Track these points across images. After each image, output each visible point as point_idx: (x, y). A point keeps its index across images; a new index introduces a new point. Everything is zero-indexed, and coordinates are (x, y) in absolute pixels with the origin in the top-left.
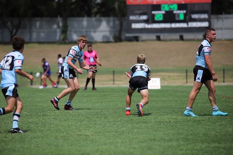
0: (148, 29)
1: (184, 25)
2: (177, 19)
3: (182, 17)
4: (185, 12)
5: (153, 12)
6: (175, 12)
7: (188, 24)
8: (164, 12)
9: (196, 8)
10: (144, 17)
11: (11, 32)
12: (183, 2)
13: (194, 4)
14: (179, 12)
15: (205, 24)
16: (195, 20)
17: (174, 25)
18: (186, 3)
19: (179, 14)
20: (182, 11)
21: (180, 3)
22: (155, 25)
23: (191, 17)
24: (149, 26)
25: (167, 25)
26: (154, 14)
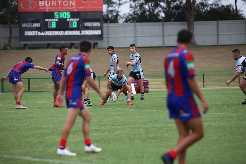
0: (41, 36)
1: (77, 33)
2: (70, 27)
3: (75, 26)
4: (78, 19)
5: (46, 20)
6: (68, 20)
7: (81, 32)
8: (57, 20)
9: (89, 17)
10: (37, 25)
13: (86, 13)
14: (72, 20)
15: (98, 32)
16: (87, 28)
18: (78, 11)
19: (72, 22)
20: (75, 19)
21: (73, 11)
22: (48, 33)
23: (84, 25)
24: (42, 34)
25: (61, 33)
26: (47, 22)
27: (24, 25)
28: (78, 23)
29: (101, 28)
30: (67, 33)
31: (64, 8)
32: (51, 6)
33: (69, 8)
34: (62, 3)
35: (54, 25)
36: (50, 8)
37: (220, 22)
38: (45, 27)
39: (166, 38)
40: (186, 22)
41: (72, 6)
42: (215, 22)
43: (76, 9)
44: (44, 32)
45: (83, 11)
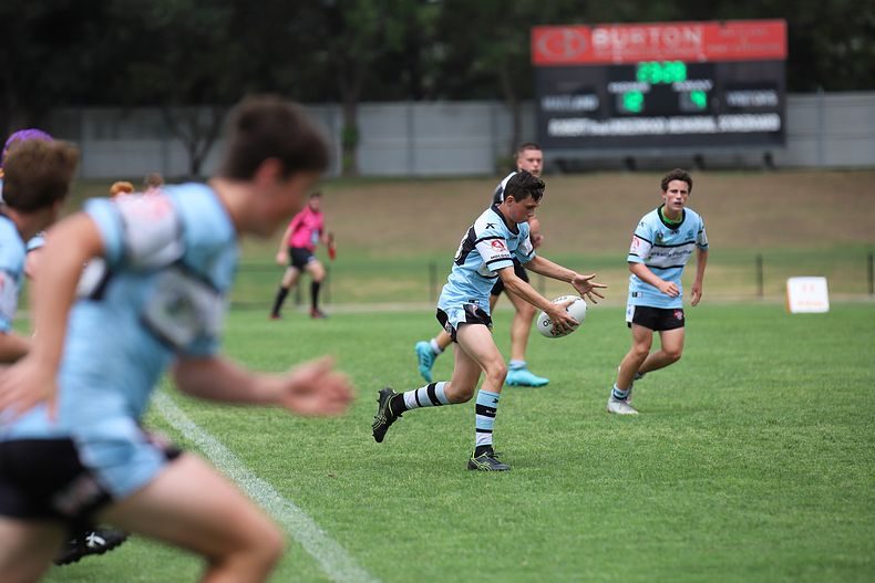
0: (599, 136)
1: (704, 125)
2: (684, 105)
3: (700, 100)
4: (708, 85)
5: (612, 87)
6: (678, 87)
7: (717, 123)
8: (645, 87)
9: (742, 76)
10: (587, 103)
11: (192, 149)
12: (702, 58)
13: (733, 64)
14: (690, 85)
15: (769, 123)
17: (677, 126)
18: (712, 59)
19: (689, 93)
20: (699, 85)
23: (727, 100)
24: (604, 129)
25: (655, 126)
26: (614, 93)
27: (551, 104)
28: (710, 95)
29: (778, 110)
31: (666, 51)
32: (629, 46)
33: (686, 52)
34: (660, 38)
35: (633, 101)
38: (610, 107)
41: (691, 44)
43: (705, 53)
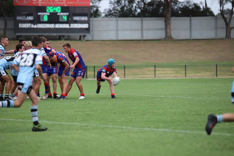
0: (34, 28)
1: (66, 26)
2: (61, 20)
3: (65, 18)
4: (68, 14)
5: (39, 14)
6: (58, 14)
7: (70, 26)
8: (48, 14)
9: (77, 12)
10: (31, 18)
12: (65, 5)
13: (75, 7)
14: (62, 14)
15: (85, 26)
16: (76, 22)
18: (68, 6)
19: (62, 16)
20: (65, 14)
21: (63, 6)
22: (40, 26)
23: (73, 19)
24: (35, 26)
25: (52, 26)
26: (40, 15)
27: (19, 18)
28: (68, 17)
29: (88, 22)
30: (58, 26)
31: (55, 3)
32: (43, 1)
33: (60, 3)
35: (46, 19)
36: (42, 3)
37: (193, 18)
38: (38, 20)
39: (144, 32)
40: (164, 18)
41: (62, 1)
42: (188, 19)
43: (66, 4)
44: (36, 24)
45: (72, 6)
